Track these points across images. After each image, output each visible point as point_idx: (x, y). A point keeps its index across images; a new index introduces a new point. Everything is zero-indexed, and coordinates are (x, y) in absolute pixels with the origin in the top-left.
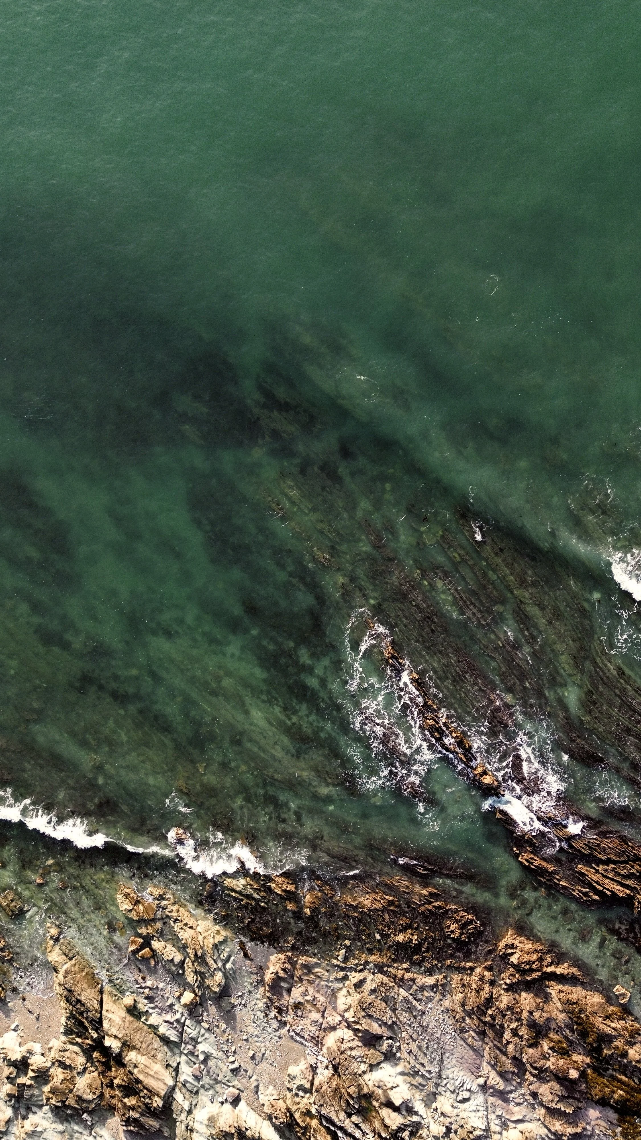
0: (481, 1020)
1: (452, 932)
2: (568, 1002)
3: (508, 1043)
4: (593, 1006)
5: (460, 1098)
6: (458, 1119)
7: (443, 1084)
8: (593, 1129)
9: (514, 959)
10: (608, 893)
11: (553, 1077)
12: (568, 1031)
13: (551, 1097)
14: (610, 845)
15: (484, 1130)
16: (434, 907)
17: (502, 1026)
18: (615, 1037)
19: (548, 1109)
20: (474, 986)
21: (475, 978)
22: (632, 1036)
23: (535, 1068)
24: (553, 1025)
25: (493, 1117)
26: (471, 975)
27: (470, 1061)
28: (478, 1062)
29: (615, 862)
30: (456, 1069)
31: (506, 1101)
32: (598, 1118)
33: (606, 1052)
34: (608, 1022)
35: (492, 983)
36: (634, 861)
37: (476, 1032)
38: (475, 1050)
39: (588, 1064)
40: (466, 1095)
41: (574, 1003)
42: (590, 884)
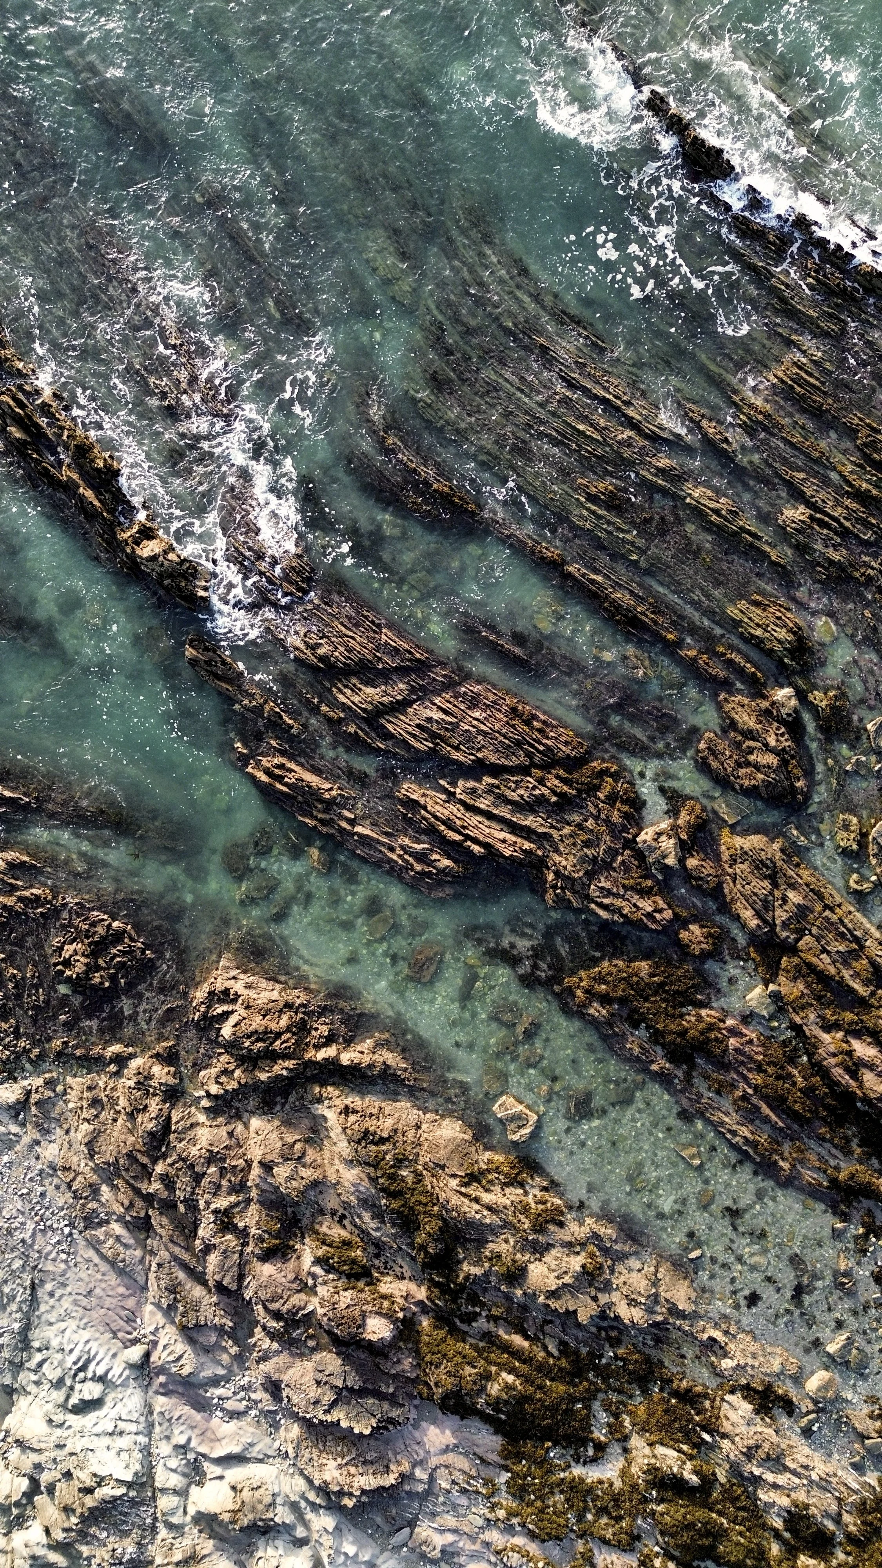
0: (137, 1191)
1: (67, 963)
2: (366, 1137)
3: (208, 1249)
4: (435, 1147)
5: (74, 1400)
6: (60, 1454)
7: (32, 1364)
8: (432, 1478)
9: (227, 1031)
10: (476, 849)
11: (325, 1340)
12: (367, 1216)
13: (314, 1392)
14: (482, 727)
15: (130, 1485)
16: (20, 899)
17: (192, 1205)
18: (492, 1230)
19: (308, 1424)
20: (123, 1102)
21: (128, 1081)
22: (539, 1227)
23: (277, 1315)
24: (331, 1202)
25: (164, 1449)
26: (118, 1074)
27: (108, 1302)
28: (131, 1303)
29: (496, 771)
30: (72, 1324)
31: (202, 1406)
32: (447, 1450)
33: (469, 1269)
34: (474, 1190)
35: (173, 1095)
36: (546, 767)
37: (126, 1225)
38: (121, 1273)
39: (420, 1303)
40: (91, 1391)
41: (383, 1141)
42: (431, 831)
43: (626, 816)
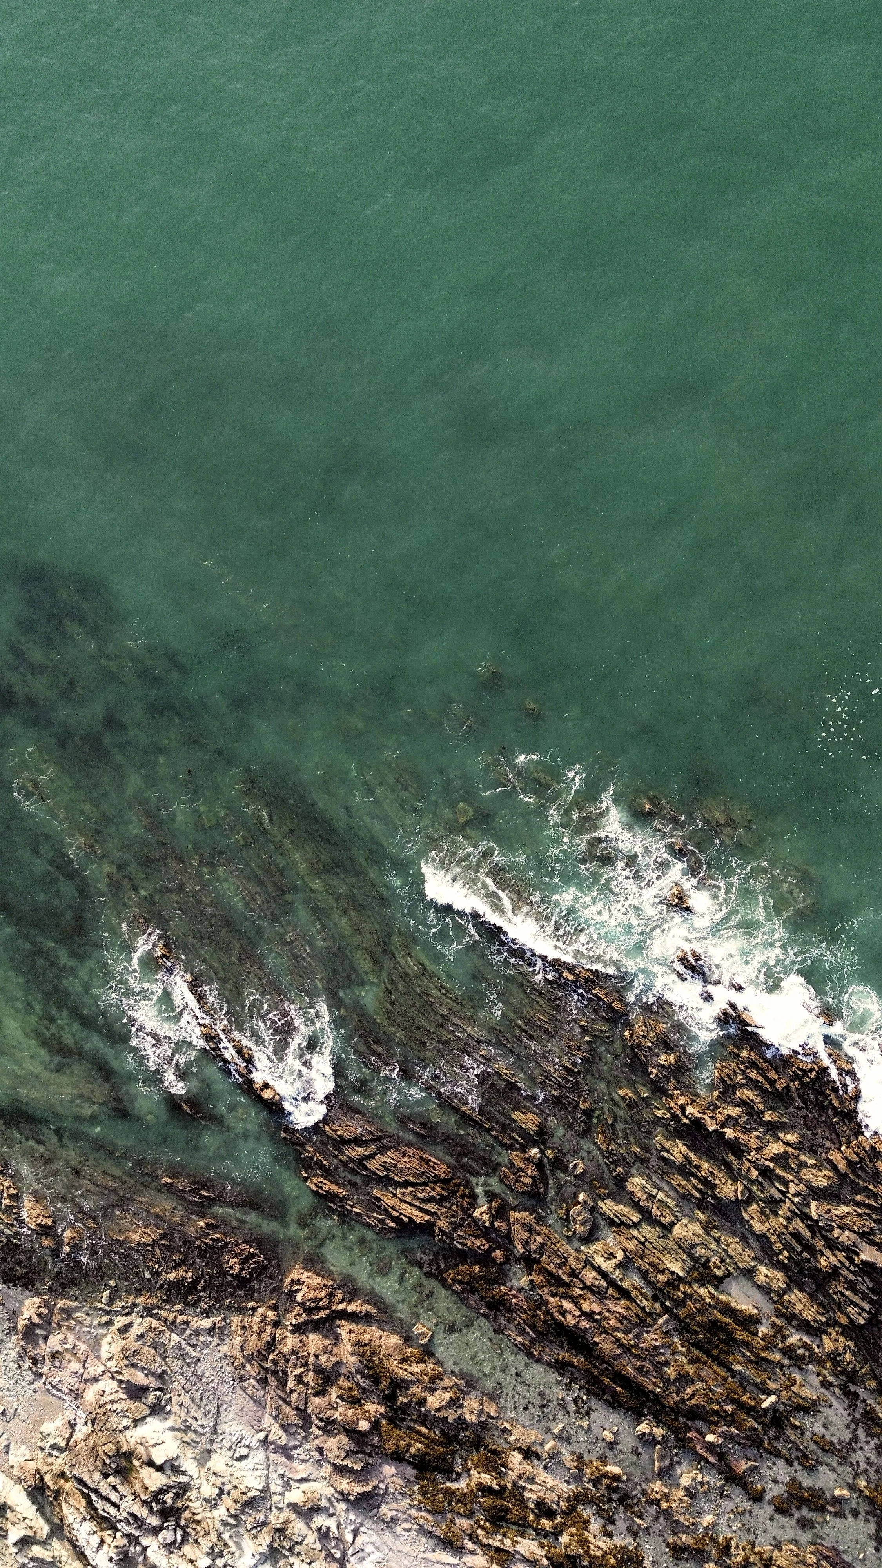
0: (262, 1367)
1: (231, 1267)
2: (358, 1343)
3: (292, 1391)
4: (387, 1348)
5: (237, 1455)
6: (232, 1478)
7: (219, 1440)
8: (387, 1488)
9: (299, 1297)
10: (405, 1219)
11: (342, 1430)
12: (359, 1377)
13: (337, 1452)
14: (408, 1166)
15: (261, 1491)
16: (211, 1239)
17: (285, 1373)
18: (412, 1382)
19: (334, 1465)
20: (255, 1328)
21: (257, 1319)
22: (432, 1381)
23: (321, 1420)
24: (343, 1371)
25: (273, 1476)
26: (253, 1315)
27: (250, 1414)
28: (259, 1414)
29: (413, 1185)
30: (234, 1423)
31: (290, 1458)
32: (393, 1476)
33: (402, 1399)
34: (404, 1365)
35: (276, 1324)
36: (435, 1183)
37: (257, 1381)
38: (255, 1401)
39: (381, 1414)
40: (243, 1451)
41: (366, 1345)
42: (386, 1210)
43: (469, 1204)
